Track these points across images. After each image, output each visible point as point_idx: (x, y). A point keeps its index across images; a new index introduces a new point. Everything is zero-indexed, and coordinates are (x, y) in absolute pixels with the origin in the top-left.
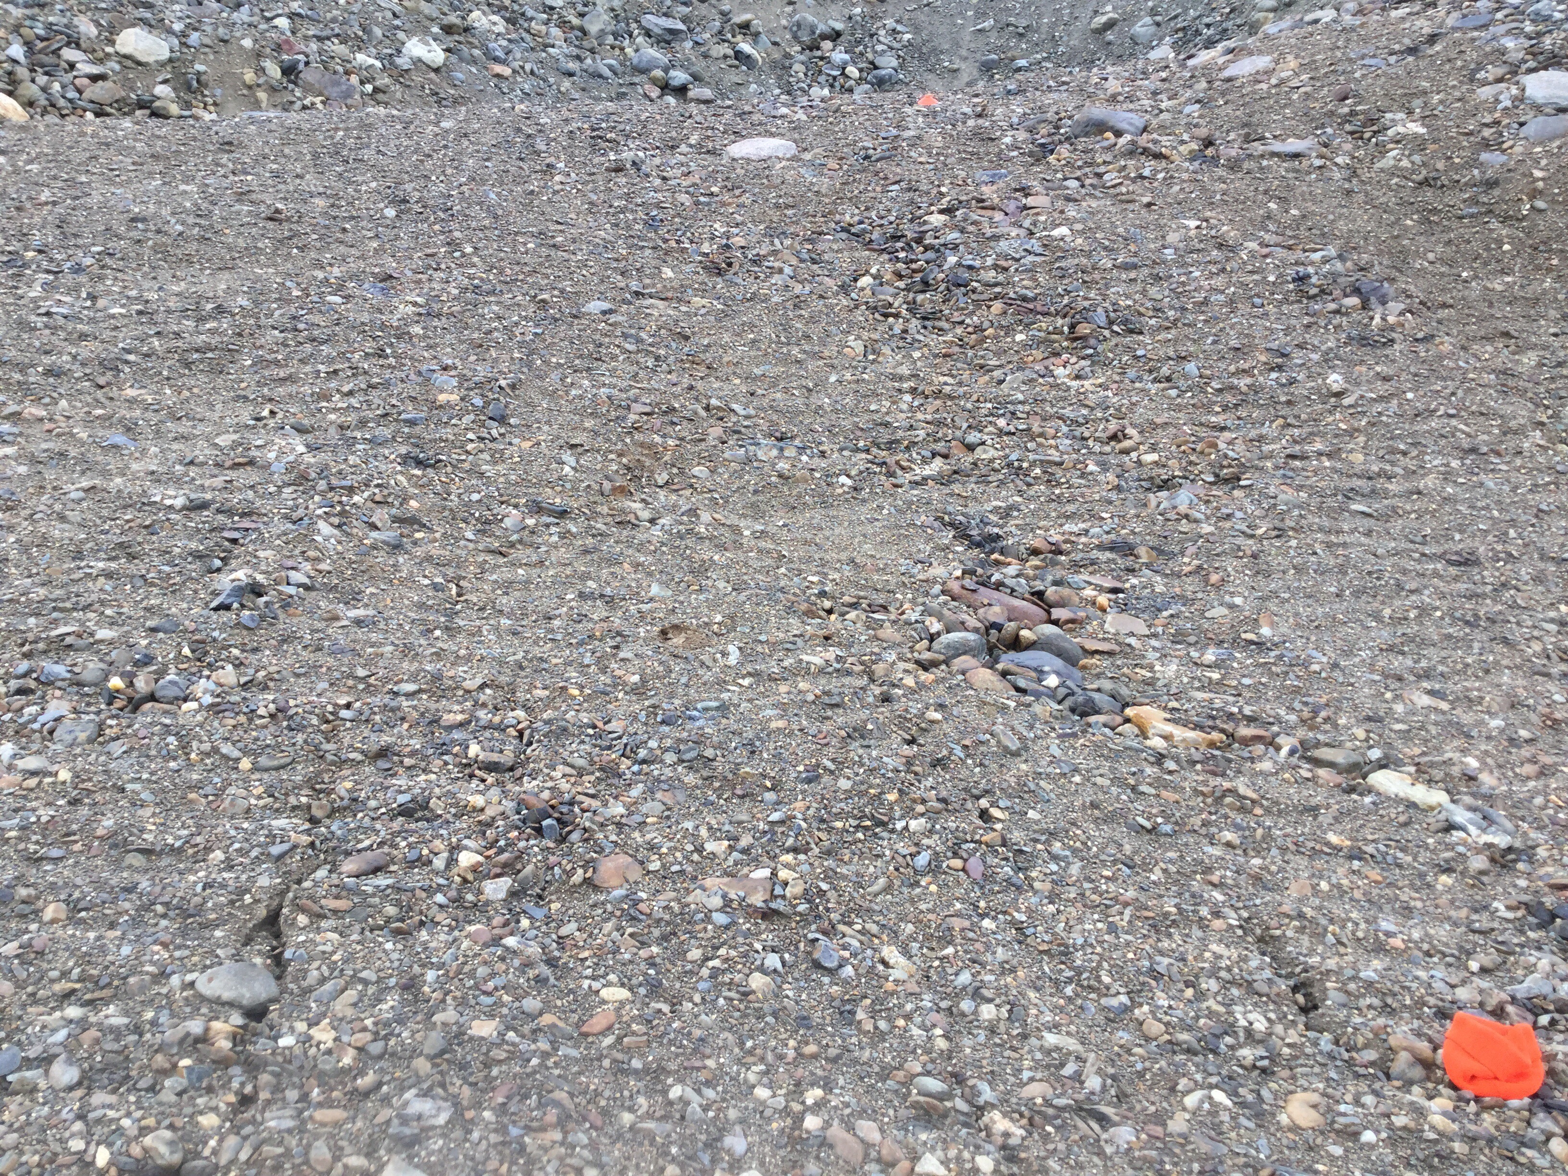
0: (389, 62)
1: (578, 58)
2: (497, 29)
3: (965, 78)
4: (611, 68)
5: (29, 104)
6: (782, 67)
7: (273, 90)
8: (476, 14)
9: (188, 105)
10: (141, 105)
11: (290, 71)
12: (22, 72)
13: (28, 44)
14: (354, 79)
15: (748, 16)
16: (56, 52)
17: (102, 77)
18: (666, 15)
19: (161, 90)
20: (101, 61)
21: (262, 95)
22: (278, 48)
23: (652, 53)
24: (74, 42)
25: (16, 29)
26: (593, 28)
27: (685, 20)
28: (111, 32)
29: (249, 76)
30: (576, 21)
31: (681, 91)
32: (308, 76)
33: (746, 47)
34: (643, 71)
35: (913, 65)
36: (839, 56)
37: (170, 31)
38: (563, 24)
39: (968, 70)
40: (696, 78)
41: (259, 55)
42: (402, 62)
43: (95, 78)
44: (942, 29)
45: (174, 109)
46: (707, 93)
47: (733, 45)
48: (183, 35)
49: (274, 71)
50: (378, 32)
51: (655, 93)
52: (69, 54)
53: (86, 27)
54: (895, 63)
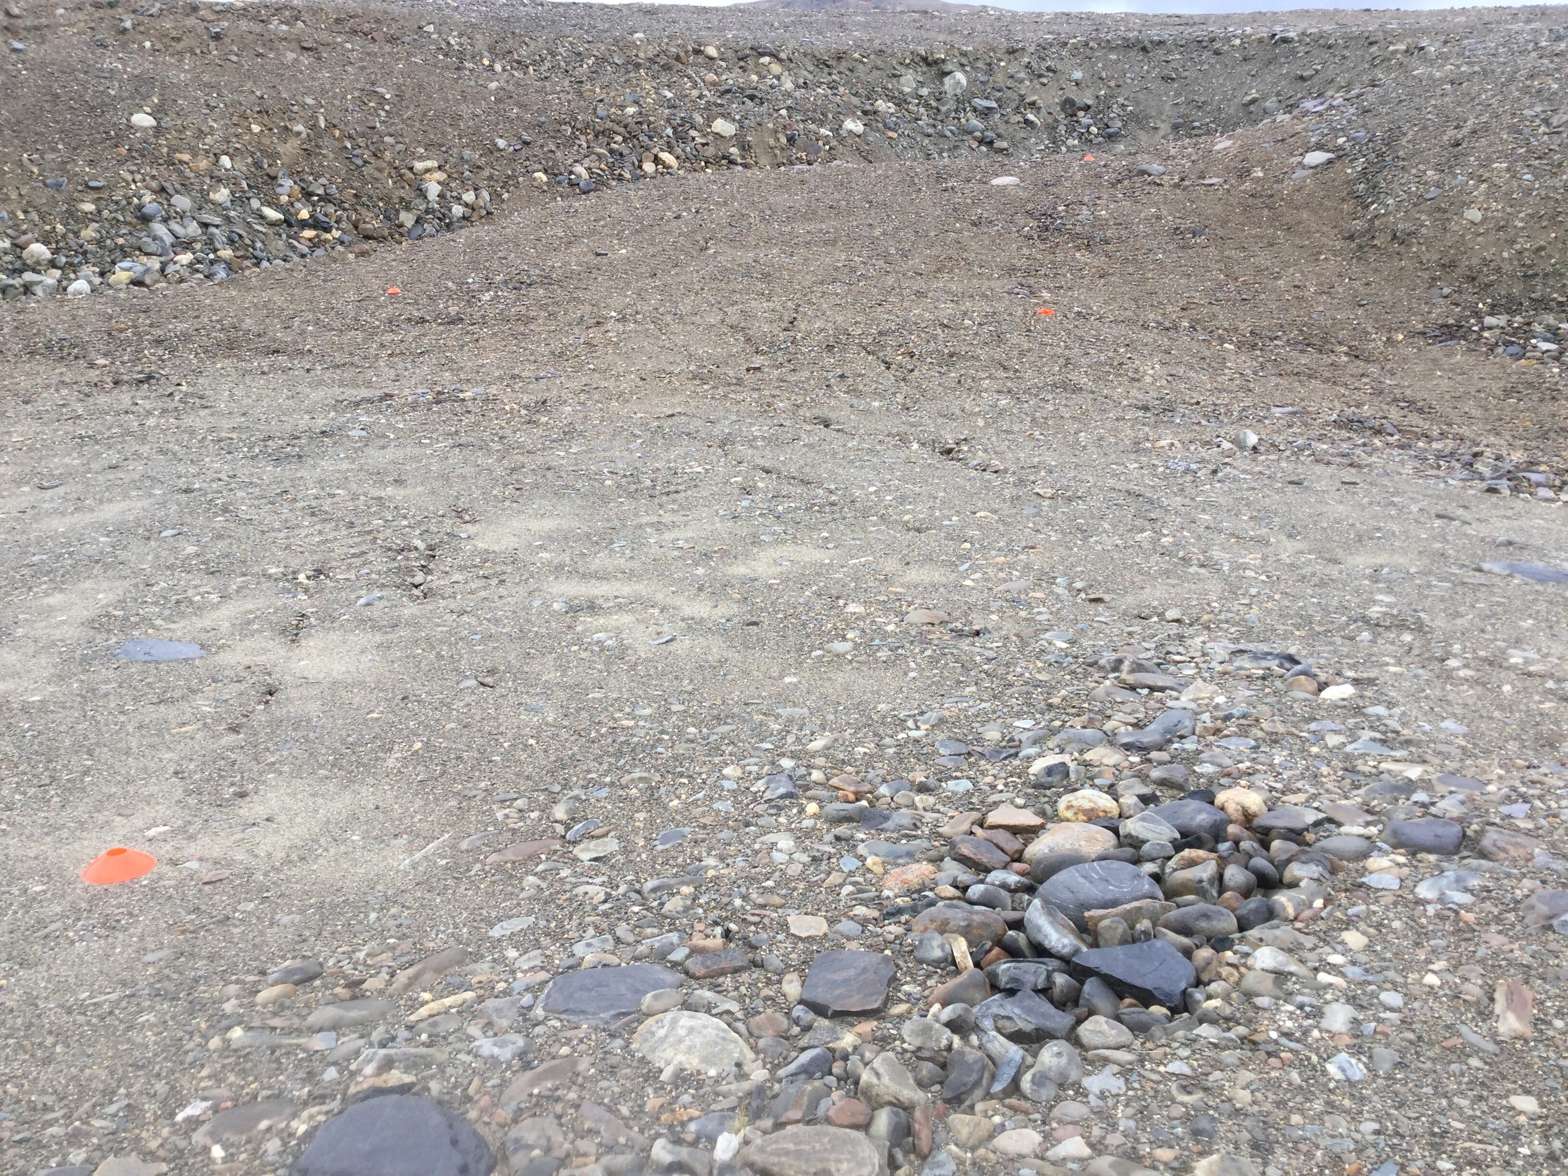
0: (836, 131)
1: (934, 126)
2: (892, 110)
3: (1162, 133)
4: (951, 131)
5: (678, 158)
6: (1052, 128)
7: (783, 149)
8: (880, 102)
9: (743, 157)
10: (724, 157)
11: (791, 140)
12: (674, 142)
13: (675, 129)
14: (821, 143)
15: (1035, 98)
16: (686, 132)
17: (707, 144)
18: (987, 98)
19: (733, 150)
20: (704, 136)
21: (778, 152)
22: (785, 127)
23: (975, 122)
24: (693, 127)
25: (668, 120)
26: (944, 109)
27: (998, 100)
28: (709, 121)
29: (772, 142)
30: (934, 104)
31: (991, 143)
32: (799, 142)
33: (1031, 117)
34: (970, 133)
35: (1132, 126)
36: (1085, 121)
37: (734, 120)
38: (927, 106)
39: (1165, 128)
40: (999, 136)
41: (776, 132)
42: (843, 133)
43: (703, 145)
44: (1153, 103)
45: (739, 161)
46: (1005, 145)
47: (1024, 115)
48: (739, 121)
49: (784, 140)
50: (830, 116)
51: (975, 145)
52: (693, 133)
53: (699, 119)
54: (1120, 124)
